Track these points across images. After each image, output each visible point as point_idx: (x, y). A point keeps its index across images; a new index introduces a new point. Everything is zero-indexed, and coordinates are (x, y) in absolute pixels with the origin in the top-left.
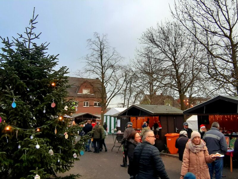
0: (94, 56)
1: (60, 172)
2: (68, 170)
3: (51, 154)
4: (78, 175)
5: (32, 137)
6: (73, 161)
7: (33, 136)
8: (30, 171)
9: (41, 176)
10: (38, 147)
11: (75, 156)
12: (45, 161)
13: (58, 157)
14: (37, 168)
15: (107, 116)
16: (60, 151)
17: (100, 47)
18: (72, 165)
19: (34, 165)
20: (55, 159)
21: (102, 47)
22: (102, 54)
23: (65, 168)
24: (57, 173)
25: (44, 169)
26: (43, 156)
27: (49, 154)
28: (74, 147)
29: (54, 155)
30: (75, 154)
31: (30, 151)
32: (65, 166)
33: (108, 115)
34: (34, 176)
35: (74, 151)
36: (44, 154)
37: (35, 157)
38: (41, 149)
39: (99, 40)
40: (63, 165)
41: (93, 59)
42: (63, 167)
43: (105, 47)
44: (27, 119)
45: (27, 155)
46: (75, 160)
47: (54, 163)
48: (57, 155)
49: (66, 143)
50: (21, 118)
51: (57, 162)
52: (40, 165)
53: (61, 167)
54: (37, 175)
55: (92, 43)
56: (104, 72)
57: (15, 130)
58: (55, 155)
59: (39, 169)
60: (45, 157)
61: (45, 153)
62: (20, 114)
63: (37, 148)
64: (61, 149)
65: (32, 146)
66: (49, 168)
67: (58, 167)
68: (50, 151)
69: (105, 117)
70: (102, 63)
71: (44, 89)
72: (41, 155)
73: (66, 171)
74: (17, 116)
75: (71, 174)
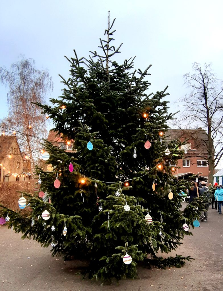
0: (195, 95)
1: (162, 252)
2: (173, 248)
3: (148, 222)
4: (188, 258)
5: (118, 194)
6: (182, 235)
7: (120, 192)
8: (116, 248)
9: (134, 257)
10: (127, 208)
11: (185, 227)
12: (140, 233)
13: (159, 227)
14: (127, 243)
15: (217, 177)
16: (161, 217)
17: (201, 82)
18: (179, 242)
19: (122, 239)
20: (154, 231)
21: (205, 81)
22: (206, 91)
23: (169, 245)
24: (157, 253)
25: (137, 245)
26: (135, 224)
27: (145, 222)
28: (183, 214)
29: (153, 224)
30: (185, 225)
31: (115, 215)
32: (170, 242)
33: (220, 176)
34: (122, 257)
35: (184, 220)
36: (138, 221)
37: (123, 225)
38: (133, 213)
39: (201, 73)
40: (166, 241)
41: (194, 100)
42: (166, 244)
43: (210, 81)
44: (111, 168)
45: (111, 222)
46: (185, 235)
47: (153, 237)
48: (156, 224)
49: (169, 206)
50: (102, 167)
51: (158, 235)
52: (132, 239)
53: (163, 243)
54: (127, 255)
55: (191, 78)
56: (210, 117)
57: (93, 183)
58: (155, 224)
59: (129, 245)
60: (138, 226)
61: (138, 219)
62: (100, 159)
63: (127, 210)
64: (163, 216)
65: (119, 207)
66: (146, 243)
67: (160, 243)
68: (146, 217)
69: (215, 179)
70: (207, 104)
71: (132, 123)
72: (133, 222)
73: (171, 250)
74: (96, 164)
75: (178, 255)
